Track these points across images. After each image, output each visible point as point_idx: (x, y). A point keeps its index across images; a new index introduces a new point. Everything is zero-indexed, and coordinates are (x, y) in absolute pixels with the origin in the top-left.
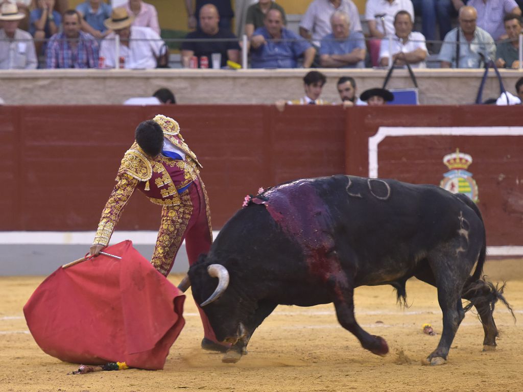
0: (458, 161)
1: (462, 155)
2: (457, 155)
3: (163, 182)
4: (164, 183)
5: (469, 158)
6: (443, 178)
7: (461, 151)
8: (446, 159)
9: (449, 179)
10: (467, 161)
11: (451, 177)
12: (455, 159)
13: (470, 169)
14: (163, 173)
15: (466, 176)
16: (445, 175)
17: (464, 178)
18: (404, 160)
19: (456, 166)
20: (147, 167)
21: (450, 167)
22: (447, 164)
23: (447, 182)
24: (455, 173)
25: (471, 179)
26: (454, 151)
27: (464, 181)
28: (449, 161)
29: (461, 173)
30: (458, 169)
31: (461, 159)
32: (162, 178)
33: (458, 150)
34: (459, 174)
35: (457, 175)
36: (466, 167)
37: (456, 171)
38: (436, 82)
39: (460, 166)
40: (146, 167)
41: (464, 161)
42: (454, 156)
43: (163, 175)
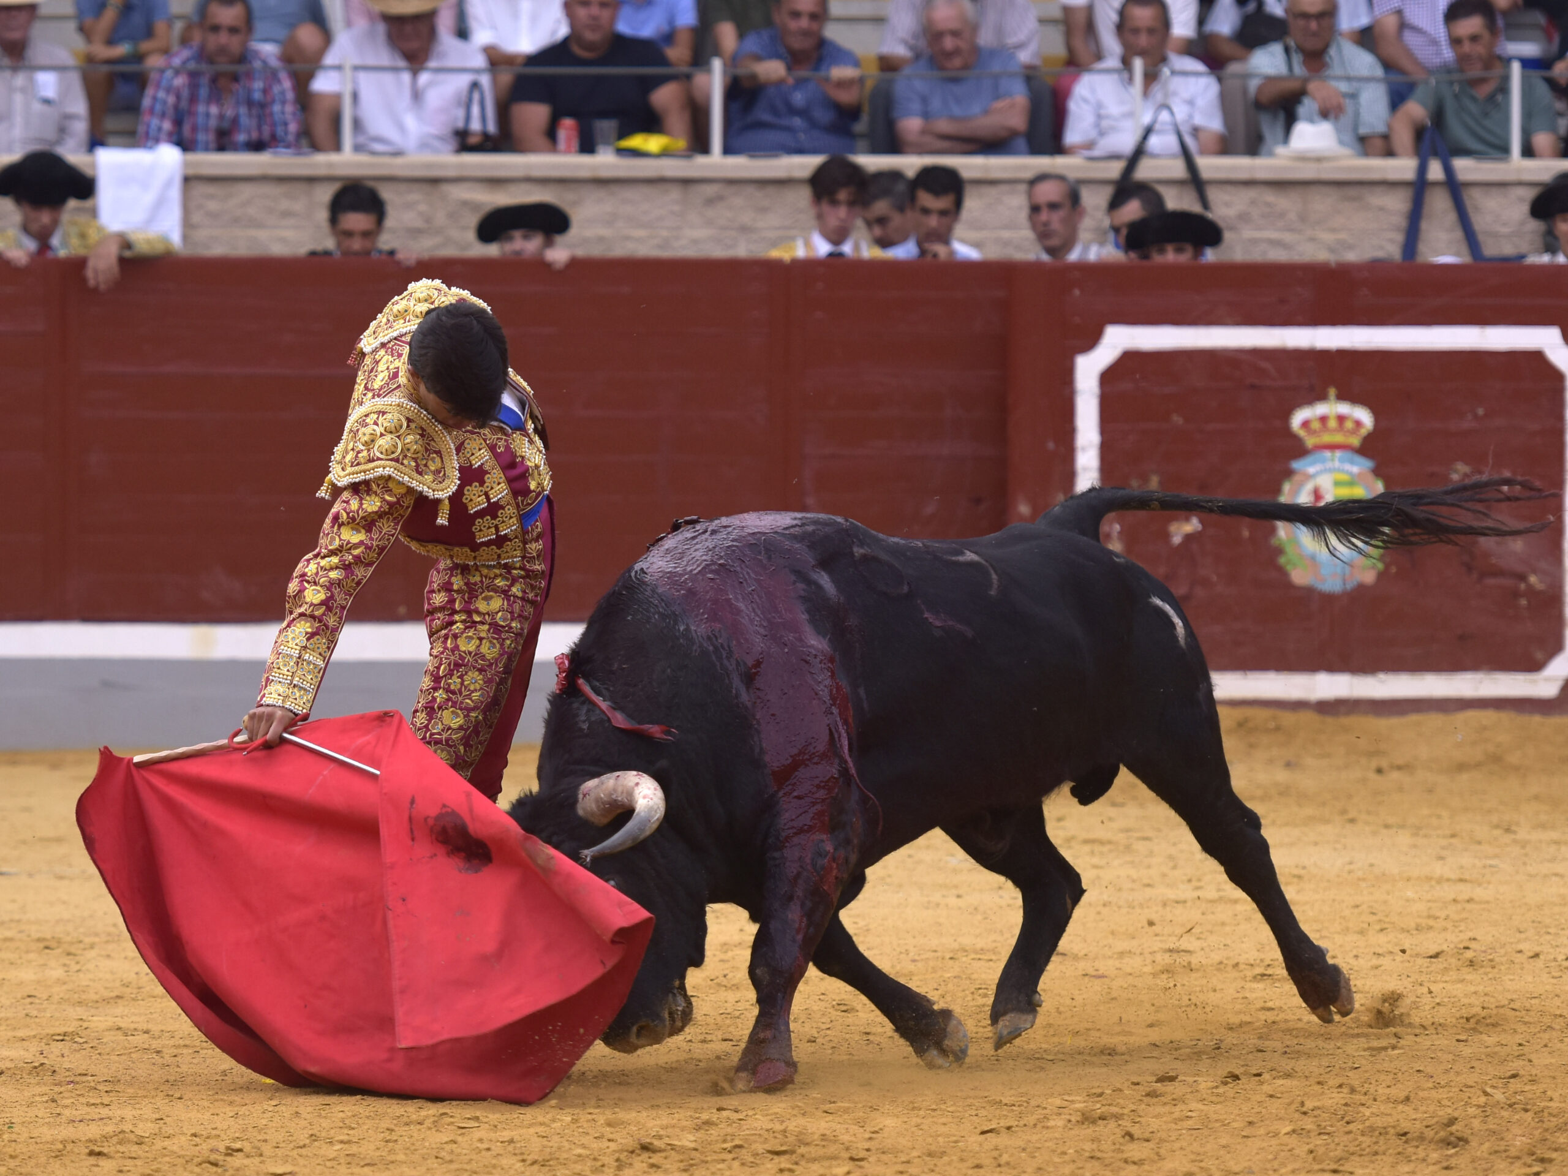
0: (1332, 423)
1: (1344, 408)
2: (1331, 408)
3: (487, 495)
4: (488, 498)
5: (1364, 417)
6: (1289, 473)
7: (1342, 397)
8: (1298, 418)
9: (1309, 477)
10: (1358, 424)
11: (1311, 470)
12: (1323, 419)
13: (1368, 448)
14: (487, 467)
15: (1355, 469)
16: (1296, 465)
17: (1351, 474)
18: (1177, 419)
19: (1327, 438)
20: (443, 451)
21: (1310, 442)
22: (1302, 433)
23: (1301, 485)
24: (1324, 461)
25: (1370, 477)
26: (1322, 397)
27: (1351, 484)
28: (1306, 424)
29: (1341, 460)
30: (1332, 447)
31: (1341, 419)
32: (482, 483)
33: (1332, 392)
34: (1337, 464)
35: (1329, 465)
36: (1356, 441)
37: (1328, 454)
38: (1270, 196)
39: (1338, 438)
40: (438, 453)
41: (1349, 425)
42: (1321, 409)
43: (487, 472)
